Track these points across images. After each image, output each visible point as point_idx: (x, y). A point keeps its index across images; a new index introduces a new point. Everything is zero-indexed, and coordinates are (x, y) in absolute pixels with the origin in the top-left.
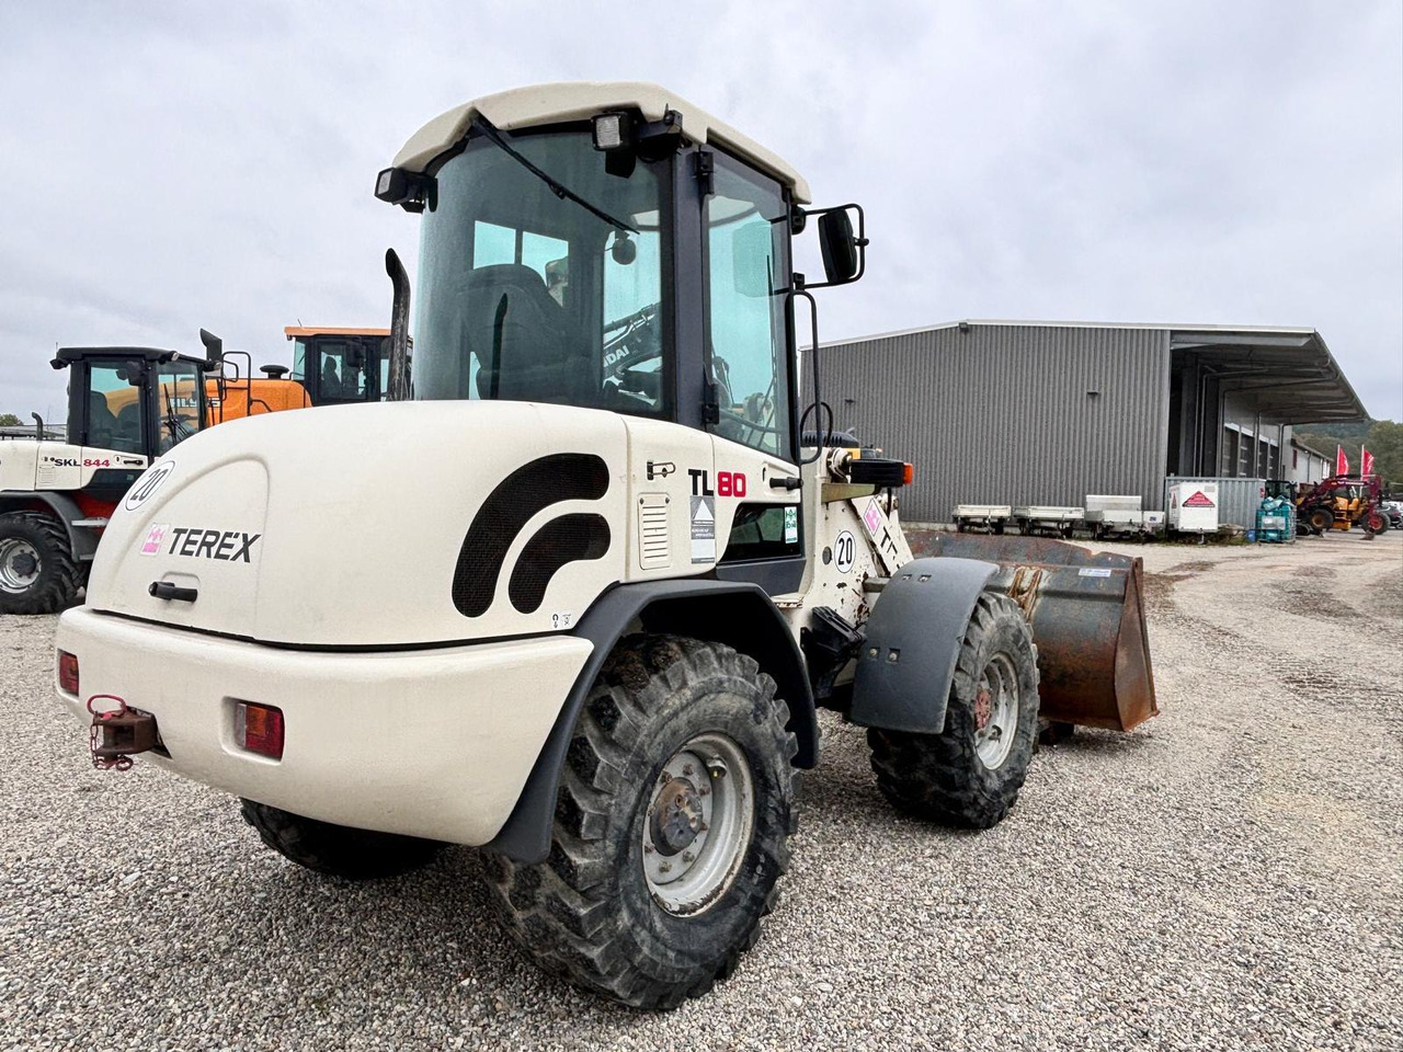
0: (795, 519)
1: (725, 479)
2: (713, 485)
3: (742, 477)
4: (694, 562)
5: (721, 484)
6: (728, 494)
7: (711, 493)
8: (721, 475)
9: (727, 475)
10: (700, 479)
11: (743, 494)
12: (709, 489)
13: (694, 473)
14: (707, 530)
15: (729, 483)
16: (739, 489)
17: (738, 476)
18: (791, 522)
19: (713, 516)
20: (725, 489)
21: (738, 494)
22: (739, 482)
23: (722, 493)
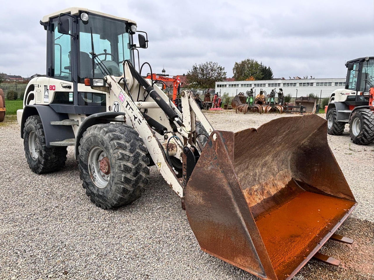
0: (72, 96)
1: (51, 87)
2: (48, 88)
3: (55, 86)
4: (44, 102)
5: (50, 88)
6: (51, 90)
7: (48, 90)
8: (50, 86)
9: (51, 86)
10: (46, 87)
11: (54, 90)
12: (48, 89)
13: (45, 86)
14: (47, 97)
15: (52, 88)
16: (54, 88)
17: (53, 86)
18: (71, 96)
19: (48, 93)
20: (51, 89)
21: (53, 90)
22: (54, 87)
23: (50, 90)
